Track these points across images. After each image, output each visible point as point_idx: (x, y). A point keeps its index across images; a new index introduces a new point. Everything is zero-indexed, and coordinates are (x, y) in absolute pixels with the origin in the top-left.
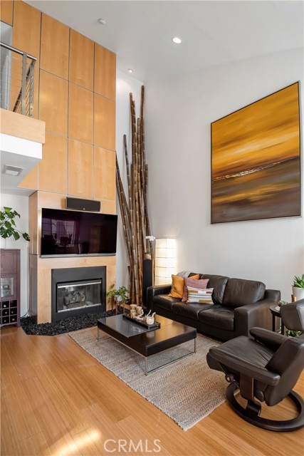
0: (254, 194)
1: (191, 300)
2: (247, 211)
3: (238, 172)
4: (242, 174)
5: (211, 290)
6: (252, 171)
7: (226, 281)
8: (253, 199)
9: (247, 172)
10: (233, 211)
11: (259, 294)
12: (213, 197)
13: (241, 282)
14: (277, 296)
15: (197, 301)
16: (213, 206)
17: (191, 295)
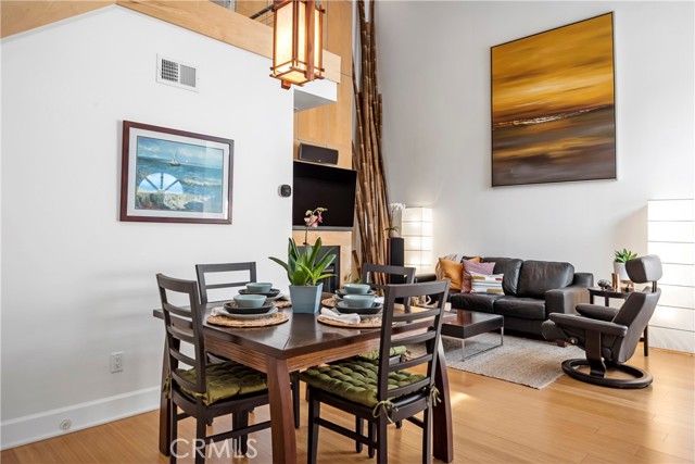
0: (555, 148)
1: (476, 289)
2: (544, 171)
3: (532, 118)
4: (537, 121)
5: (501, 276)
6: (552, 118)
7: (519, 265)
8: (553, 154)
9: (544, 119)
10: (525, 170)
11: (567, 277)
12: (494, 149)
13: (541, 264)
14: (589, 280)
15: (485, 290)
16: (494, 161)
17: (477, 282)
